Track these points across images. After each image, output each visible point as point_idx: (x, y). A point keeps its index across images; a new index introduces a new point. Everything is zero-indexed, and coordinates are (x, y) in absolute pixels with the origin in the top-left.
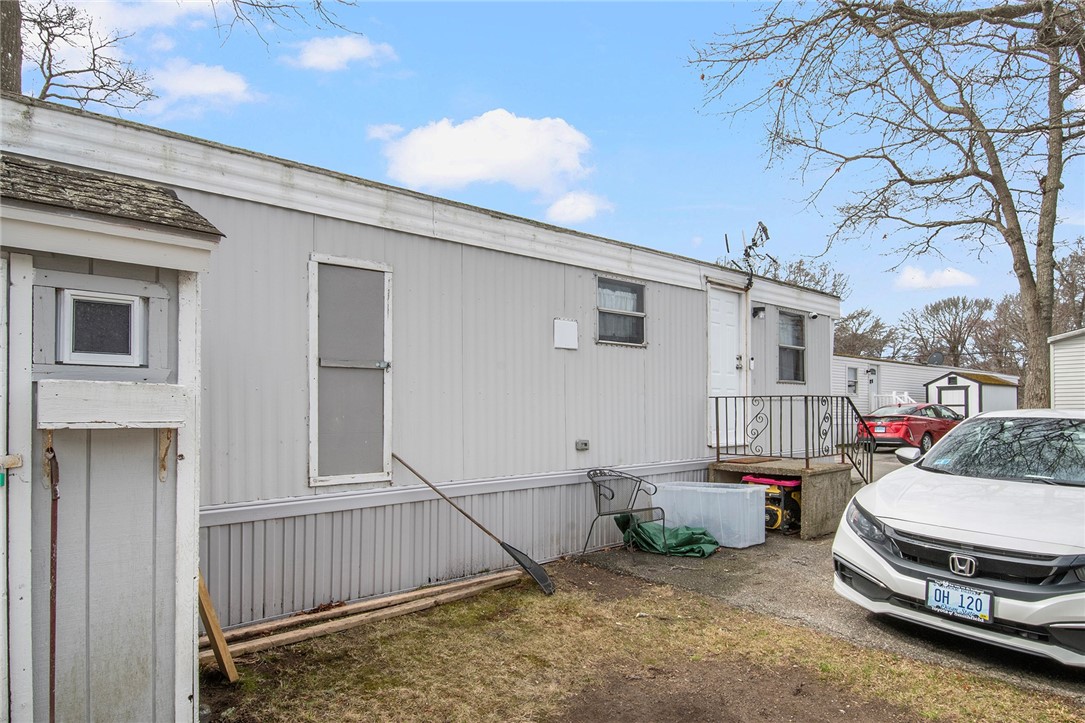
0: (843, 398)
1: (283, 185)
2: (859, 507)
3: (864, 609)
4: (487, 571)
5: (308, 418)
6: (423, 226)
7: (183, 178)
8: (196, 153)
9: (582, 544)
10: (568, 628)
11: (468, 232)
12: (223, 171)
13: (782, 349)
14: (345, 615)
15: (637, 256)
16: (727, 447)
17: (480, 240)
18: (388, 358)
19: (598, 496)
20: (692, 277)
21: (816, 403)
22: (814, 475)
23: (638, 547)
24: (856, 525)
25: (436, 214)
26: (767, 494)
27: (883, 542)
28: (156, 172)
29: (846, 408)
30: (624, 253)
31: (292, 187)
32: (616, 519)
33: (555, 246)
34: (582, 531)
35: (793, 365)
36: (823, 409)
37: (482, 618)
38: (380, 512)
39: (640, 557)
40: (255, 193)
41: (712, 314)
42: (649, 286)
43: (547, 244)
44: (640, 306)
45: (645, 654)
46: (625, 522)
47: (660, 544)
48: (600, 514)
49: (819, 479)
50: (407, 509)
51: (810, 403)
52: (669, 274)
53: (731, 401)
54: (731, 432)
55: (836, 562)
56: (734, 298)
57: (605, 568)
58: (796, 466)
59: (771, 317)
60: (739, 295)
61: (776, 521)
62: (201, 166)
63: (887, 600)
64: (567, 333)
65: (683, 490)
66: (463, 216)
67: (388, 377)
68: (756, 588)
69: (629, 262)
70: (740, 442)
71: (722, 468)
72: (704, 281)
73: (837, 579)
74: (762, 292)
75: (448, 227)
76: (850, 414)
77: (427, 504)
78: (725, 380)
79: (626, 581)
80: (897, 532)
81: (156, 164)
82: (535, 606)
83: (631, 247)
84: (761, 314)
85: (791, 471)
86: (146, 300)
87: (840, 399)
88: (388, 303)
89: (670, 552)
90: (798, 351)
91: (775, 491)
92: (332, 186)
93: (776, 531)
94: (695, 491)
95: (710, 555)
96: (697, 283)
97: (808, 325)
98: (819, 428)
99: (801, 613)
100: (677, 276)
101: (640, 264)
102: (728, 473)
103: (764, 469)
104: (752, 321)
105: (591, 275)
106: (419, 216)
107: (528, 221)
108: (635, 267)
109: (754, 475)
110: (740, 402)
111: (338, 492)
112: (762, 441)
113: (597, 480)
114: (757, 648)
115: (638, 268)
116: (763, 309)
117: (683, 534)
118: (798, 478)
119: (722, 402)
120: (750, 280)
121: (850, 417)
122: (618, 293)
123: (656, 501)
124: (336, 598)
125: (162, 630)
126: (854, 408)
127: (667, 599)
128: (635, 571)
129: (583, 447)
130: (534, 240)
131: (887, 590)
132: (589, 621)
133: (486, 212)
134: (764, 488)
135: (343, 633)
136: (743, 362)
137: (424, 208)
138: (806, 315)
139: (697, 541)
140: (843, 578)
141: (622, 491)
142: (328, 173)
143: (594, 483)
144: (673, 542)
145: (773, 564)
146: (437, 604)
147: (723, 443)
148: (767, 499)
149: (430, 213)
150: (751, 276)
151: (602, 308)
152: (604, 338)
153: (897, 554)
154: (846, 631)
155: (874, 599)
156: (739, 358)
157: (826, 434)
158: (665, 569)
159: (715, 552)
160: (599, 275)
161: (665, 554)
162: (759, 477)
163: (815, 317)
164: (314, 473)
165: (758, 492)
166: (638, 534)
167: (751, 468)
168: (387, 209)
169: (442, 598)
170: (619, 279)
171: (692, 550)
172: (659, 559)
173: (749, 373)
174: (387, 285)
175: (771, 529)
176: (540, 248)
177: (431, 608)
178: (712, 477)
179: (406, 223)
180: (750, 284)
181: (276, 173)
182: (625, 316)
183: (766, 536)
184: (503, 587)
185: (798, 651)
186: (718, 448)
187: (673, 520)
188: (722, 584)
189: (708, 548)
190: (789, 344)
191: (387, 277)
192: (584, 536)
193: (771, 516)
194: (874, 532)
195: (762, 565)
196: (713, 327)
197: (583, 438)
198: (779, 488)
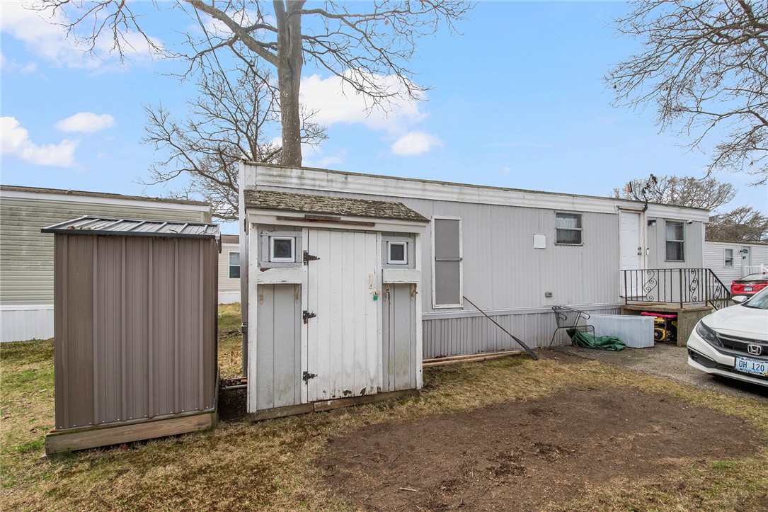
0: (706, 270)
1: (422, 190)
2: (703, 324)
3: (702, 371)
4: (504, 350)
5: (432, 281)
6: (474, 199)
7: (391, 193)
8: (393, 183)
9: (549, 342)
10: (548, 372)
11: (494, 199)
12: (402, 188)
13: (668, 243)
14: (448, 360)
15: (577, 200)
16: (632, 297)
17: (499, 202)
18: (461, 256)
19: (558, 319)
20: (610, 207)
21: (687, 273)
22: (685, 312)
23: (580, 345)
24: (700, 333)
25: (480, 193)
26: (655, 322)
27: (714, 340)
28: (382, 192)
29: (708, 275)
30: (570, 199)
31: (425, 190)
32: (567, 331)
33: (534, 200)
34: (549, 337)
35: (676, 250)
36: (692, 276)
37: (507, 365)
38: (459, 320)
39: (581, 349)
40: (413, 195)
41: (621, 226)
42: (584, 214)
43: (530, 200)
44: (579, 225)
45: (586, 383)
46: (572, 332)
47: (592, 343)
48: (559, 327)
49: (689, 314)
50: (469, 319)
51: (683, 273)
52: (596, 207)
53: (634, 273)
54: (634, 289)
55: (689, 350)
56: (636, 216)
57: (563, 352)
58: (675, 307)
59: (661, 225)
60: (639, 214)
61: (662, 336)
62: (395, 187)
63: (716, 367)
64: (540, 241)
65: (605, 318)
66: (491, 192)
67: (461, 264)
68: (645, 364)
69: (573, 203)
70: (640, 294)
71: (629, 308)
72: (617, 209)
73: (689, 358)
74: (654, 211)
75: (485, 198)
76: (711, 279)
77: (477, 318)
78: (630, 260)
79: (574, 358)
80: (721, 335)
81: (382, 189)
82: (531, 364)
83: (573, 196)
84: (654, 224)
85: (671, 309)
86: (407, 243)
87: (704, 270)
88: (461, 233)
89: (597, 347)
90: (679, 243)
91: (661, 320)
92: (439, 188)
93: (662, 342)
94: (612, 319)
95: (621, 350)
96: (612, 210)
97: (686, 229)
98: (690, 287)
99: (669, 375)
100: (600, 208)
101: (578, 204)
102: (631, 310)
103: (655, 308)
104: (648, 228)
105: (553, 212)
106: (472, 194)
107: (520, 190)
108: (576, 206)
109: (649, 312)
110: (639, 272)
111: (442, 311)
112: (654, 293)
113: (557, 311)
114: (642, 386)
115: (579, 206)
116: (655, 221)
117: (605, 339)
118: (676, 313)
119: (628, 273)
120: (646, 206)
121: (711, 281)
122: (566, 219)
123: (589, 322)
124: (443, 354)
125: (413, 348)
126: (714, 275)
127: (596, 365)
128: (579, 354)
129: (549, 295)
130: (524, 198)
131: (715, 362)
132: (556, 370)
133: (501, 189)
134: (653, 318)
135: (450, 365)
136: (642, 251)
137: (474, 191)
138: (685, 222)
139: (613, 343)
140: (693, 358)
141: (571, 317)
142: (438, 182)
143: (556, 312)
144: (600, 343)
145: (657, 355)
146: (485, 359)
147: (629, 295)
148: (655, 325)
149: (477, 193)
150: (646, 203)
151: (558, 228)
152: (560, 242)
153: (720, 345)
154: (694, 383)
155: (708, 367)
156: (640, 249)
157: (694, 290)
158: (593, 354)
159: (623, 349)
160: (557, 211)
161: (595, 348)
162: (650, 313)
163: (691, 223)
164: (434, 303)
165: (649, 320)
166: (580, 338)
167: (646, 308)
168: (460, 193)
169: (487, 357)
170: (567, 212)
171: (610, 347)
172: (592, 350)
173: (646, 256)
174: (460, 225)
175: (658, 340)
176: (526, 202)
177: (483, 361)
178: (622, 313)
179: (468, 198)
180: (646, 208)
181: (420, 186)
182: (571, 231)
183: (655, 344)
184: (513, 356)
185: (665, 388)
186: (626, 297)
187: (599, 333)
188: (626, 361)
189: (620, 347)
190: (672, 238)
191: (460, 222)
192: (550, 338)
193: (658, 333)
194: (709, 335)
195: (651, 356)
196: (622, 233)
197: (550, 291)
198: (664, 318)
